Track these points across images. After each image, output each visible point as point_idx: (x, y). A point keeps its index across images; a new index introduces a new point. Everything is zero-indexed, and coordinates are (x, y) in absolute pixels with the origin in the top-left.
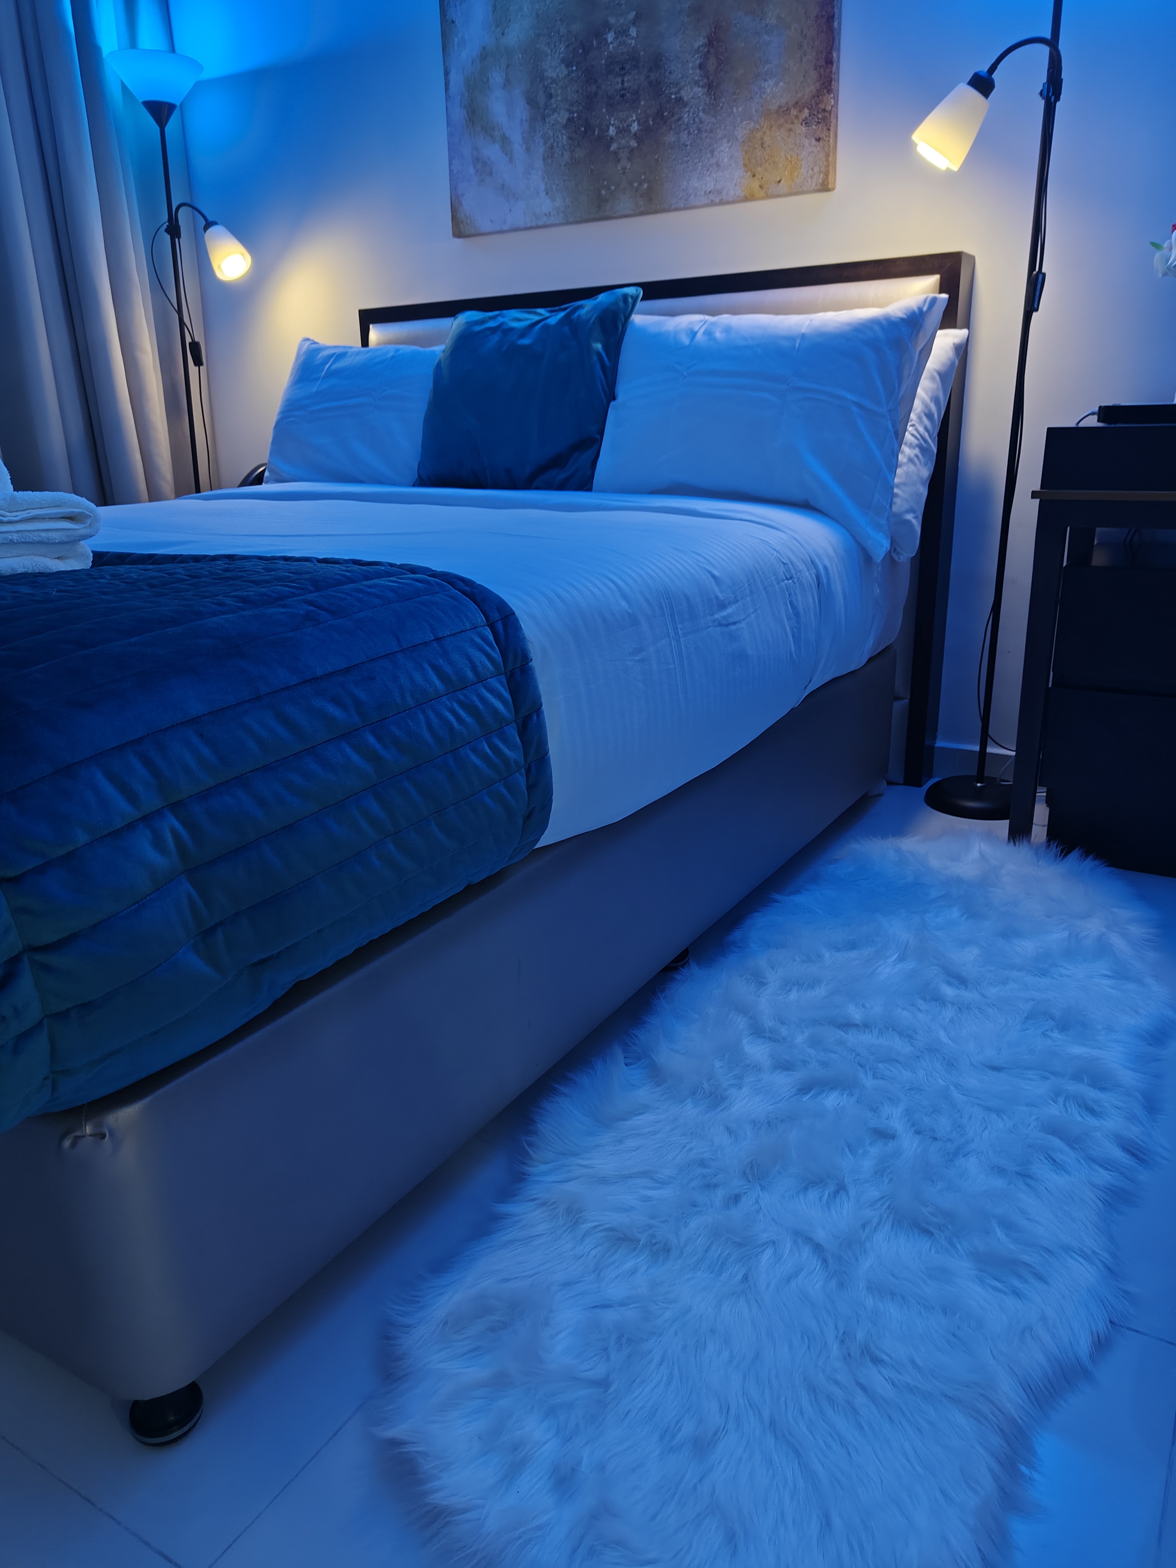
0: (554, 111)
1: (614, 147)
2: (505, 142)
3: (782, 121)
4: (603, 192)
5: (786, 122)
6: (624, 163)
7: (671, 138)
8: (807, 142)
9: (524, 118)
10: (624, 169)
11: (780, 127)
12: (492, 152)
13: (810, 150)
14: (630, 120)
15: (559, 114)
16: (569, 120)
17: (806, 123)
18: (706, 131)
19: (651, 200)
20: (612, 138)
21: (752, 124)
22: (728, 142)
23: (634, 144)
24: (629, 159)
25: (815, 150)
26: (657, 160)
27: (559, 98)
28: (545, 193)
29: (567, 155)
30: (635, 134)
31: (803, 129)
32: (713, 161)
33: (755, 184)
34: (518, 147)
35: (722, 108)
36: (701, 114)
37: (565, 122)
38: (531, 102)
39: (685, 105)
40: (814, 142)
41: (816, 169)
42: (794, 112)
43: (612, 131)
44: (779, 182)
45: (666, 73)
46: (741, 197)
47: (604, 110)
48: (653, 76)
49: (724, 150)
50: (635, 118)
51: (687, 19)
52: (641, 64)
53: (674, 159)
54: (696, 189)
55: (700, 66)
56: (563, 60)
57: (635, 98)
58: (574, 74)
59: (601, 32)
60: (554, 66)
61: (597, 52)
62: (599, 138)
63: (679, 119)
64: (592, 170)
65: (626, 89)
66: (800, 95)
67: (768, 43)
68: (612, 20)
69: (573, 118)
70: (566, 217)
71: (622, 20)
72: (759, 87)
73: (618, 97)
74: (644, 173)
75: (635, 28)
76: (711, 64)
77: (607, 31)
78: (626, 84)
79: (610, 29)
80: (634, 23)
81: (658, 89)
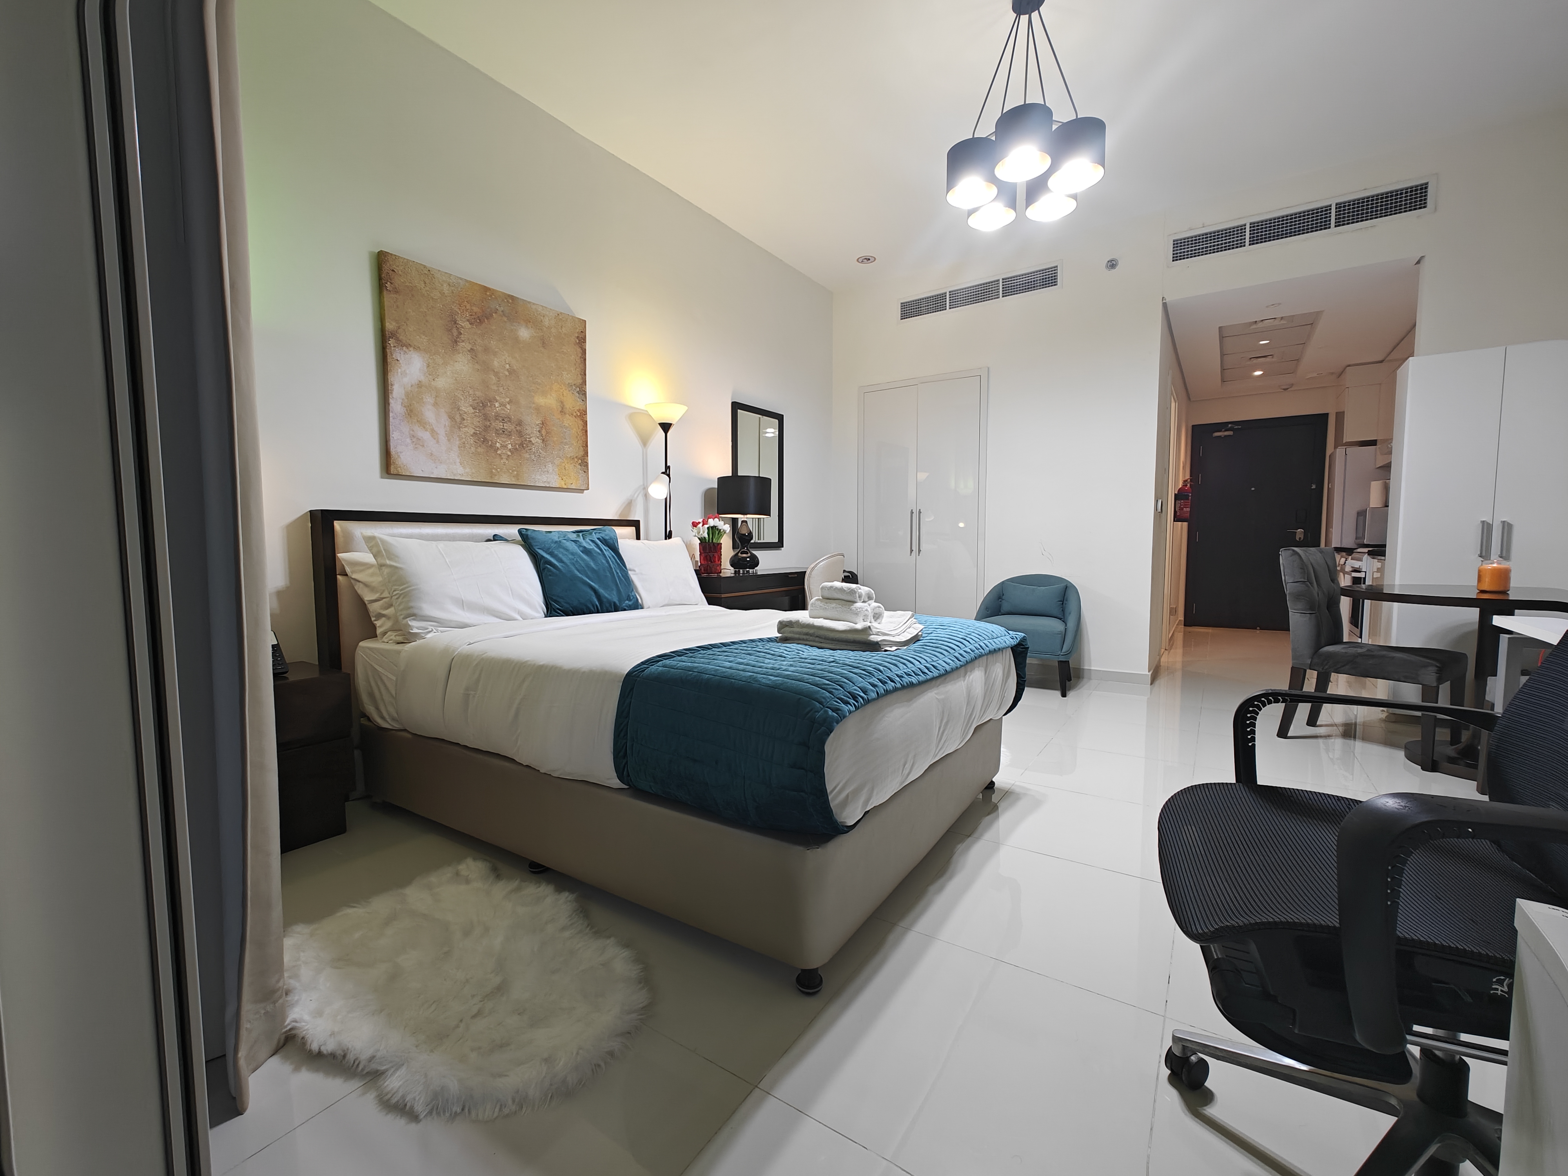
0: (466, 427)
1: (499, 452)
2: (433, 433)
3: (571, 462)
4: (494, 471)
5: (573, 463)
6: (505, 460)
7: (527, 456)
8: (581, 472)
9: (447, 425)
10: (505, 463)
11: (571, 464)
12: (425, 435)
13: (582, 475)
14: (507, 443)
15: (469, 429)
16: (474, 433)
17: (580, 464)
18: (542, 457)
19: (518, 479)
20: (498, 448)
21: (561, 460)
22: (552, 464)
23: (509, 453)
24: (507, 459)
25: (584, 475)
26: (521, 463)
27: (469, 421)
28: (459, 464)
29: (473, 449)
30: (510, 449)
31: (579, 467)
32: (545, 470)
33: (563, 483)
34: (442, 437)
35: (549, 450)
36: (540, 450)
37: (472, 433)
38: (452, 418)
39: (533, 444)
40: (584, 473)
41: (585, 482)
42: (576, 460)
43: (498, 445)
44: (572, 484)
45: (525, 429)
46: (558, 487)
47: (494, 435)
48: (518, 428)
49: (550, 467)
50: (509, 443)
51: (533, 411)
52: (512, 421)
53: (529, 465)
54: (539, 479)
55: (539, 431)
56: (471, 406)
57: (509, 435)
58: (477, 414)
59: (492, 400)
60: (466, 407)
61: (490, 409)
62: (491, 445)
63: (531, 449)
64: (487, 459)
65: (505, 429)
66: (577, 454)
67: (565, 432)
68: (498, 398)
69: (477, 433)
70: (473, 478)
71: (503, 400)
72: (563, 447)
73: (501, 431)
74: (515, 467)
75: (509, 406)
76: (544, 432)
77: (495, 401)
78: (505, 427)
79: (497, 401)
80: (509, 404)
81: (520, 434)
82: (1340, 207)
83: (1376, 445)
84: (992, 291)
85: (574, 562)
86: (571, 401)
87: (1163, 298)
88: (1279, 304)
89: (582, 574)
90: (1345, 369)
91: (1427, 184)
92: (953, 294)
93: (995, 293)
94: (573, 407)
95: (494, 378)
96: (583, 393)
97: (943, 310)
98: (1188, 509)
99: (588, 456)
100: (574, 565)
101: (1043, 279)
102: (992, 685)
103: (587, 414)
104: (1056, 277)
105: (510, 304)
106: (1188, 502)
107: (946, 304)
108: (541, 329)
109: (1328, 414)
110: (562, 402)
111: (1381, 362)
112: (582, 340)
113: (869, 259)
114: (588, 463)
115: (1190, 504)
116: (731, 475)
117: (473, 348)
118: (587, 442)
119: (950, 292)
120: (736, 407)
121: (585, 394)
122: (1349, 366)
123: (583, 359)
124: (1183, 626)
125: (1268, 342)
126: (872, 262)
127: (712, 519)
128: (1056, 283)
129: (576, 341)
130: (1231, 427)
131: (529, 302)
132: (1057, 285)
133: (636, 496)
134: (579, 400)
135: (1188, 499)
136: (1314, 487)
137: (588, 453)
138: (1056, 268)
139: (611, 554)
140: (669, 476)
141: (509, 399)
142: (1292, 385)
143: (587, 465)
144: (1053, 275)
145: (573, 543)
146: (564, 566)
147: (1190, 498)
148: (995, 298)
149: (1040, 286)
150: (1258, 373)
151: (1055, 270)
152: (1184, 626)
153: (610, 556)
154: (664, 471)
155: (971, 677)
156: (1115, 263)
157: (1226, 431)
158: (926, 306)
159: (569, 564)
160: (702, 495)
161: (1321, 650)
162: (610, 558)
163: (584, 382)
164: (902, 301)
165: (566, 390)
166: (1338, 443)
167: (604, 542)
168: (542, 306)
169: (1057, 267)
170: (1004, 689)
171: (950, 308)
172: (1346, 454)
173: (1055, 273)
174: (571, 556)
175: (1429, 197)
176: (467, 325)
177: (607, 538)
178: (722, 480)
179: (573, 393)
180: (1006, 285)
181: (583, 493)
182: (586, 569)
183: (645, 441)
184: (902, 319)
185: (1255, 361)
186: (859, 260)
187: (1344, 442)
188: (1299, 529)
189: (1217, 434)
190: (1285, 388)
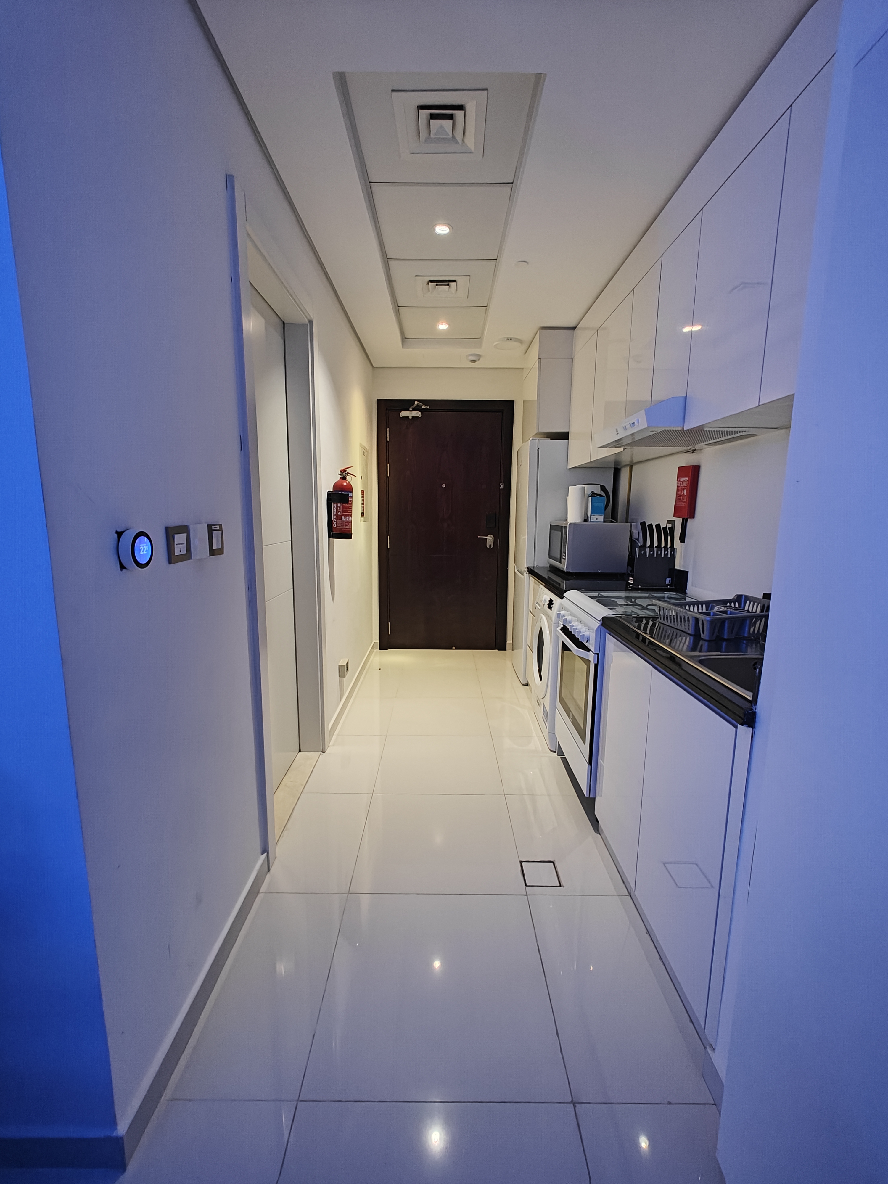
83: (567, 438)
109: (513, 401)
111: (575, 328)
122: (540, 329)
124: (378, 650)
130: (418, 405)
136: (502, 487)
142: (479, 355)
150: (442, 324)
152: (380, 649)
157: (414, 410)
166: (528, 432)
172: (539, 449)
187: (535, 431)
188: (489, 535)
189: (404, 414)
190: (473, 358)
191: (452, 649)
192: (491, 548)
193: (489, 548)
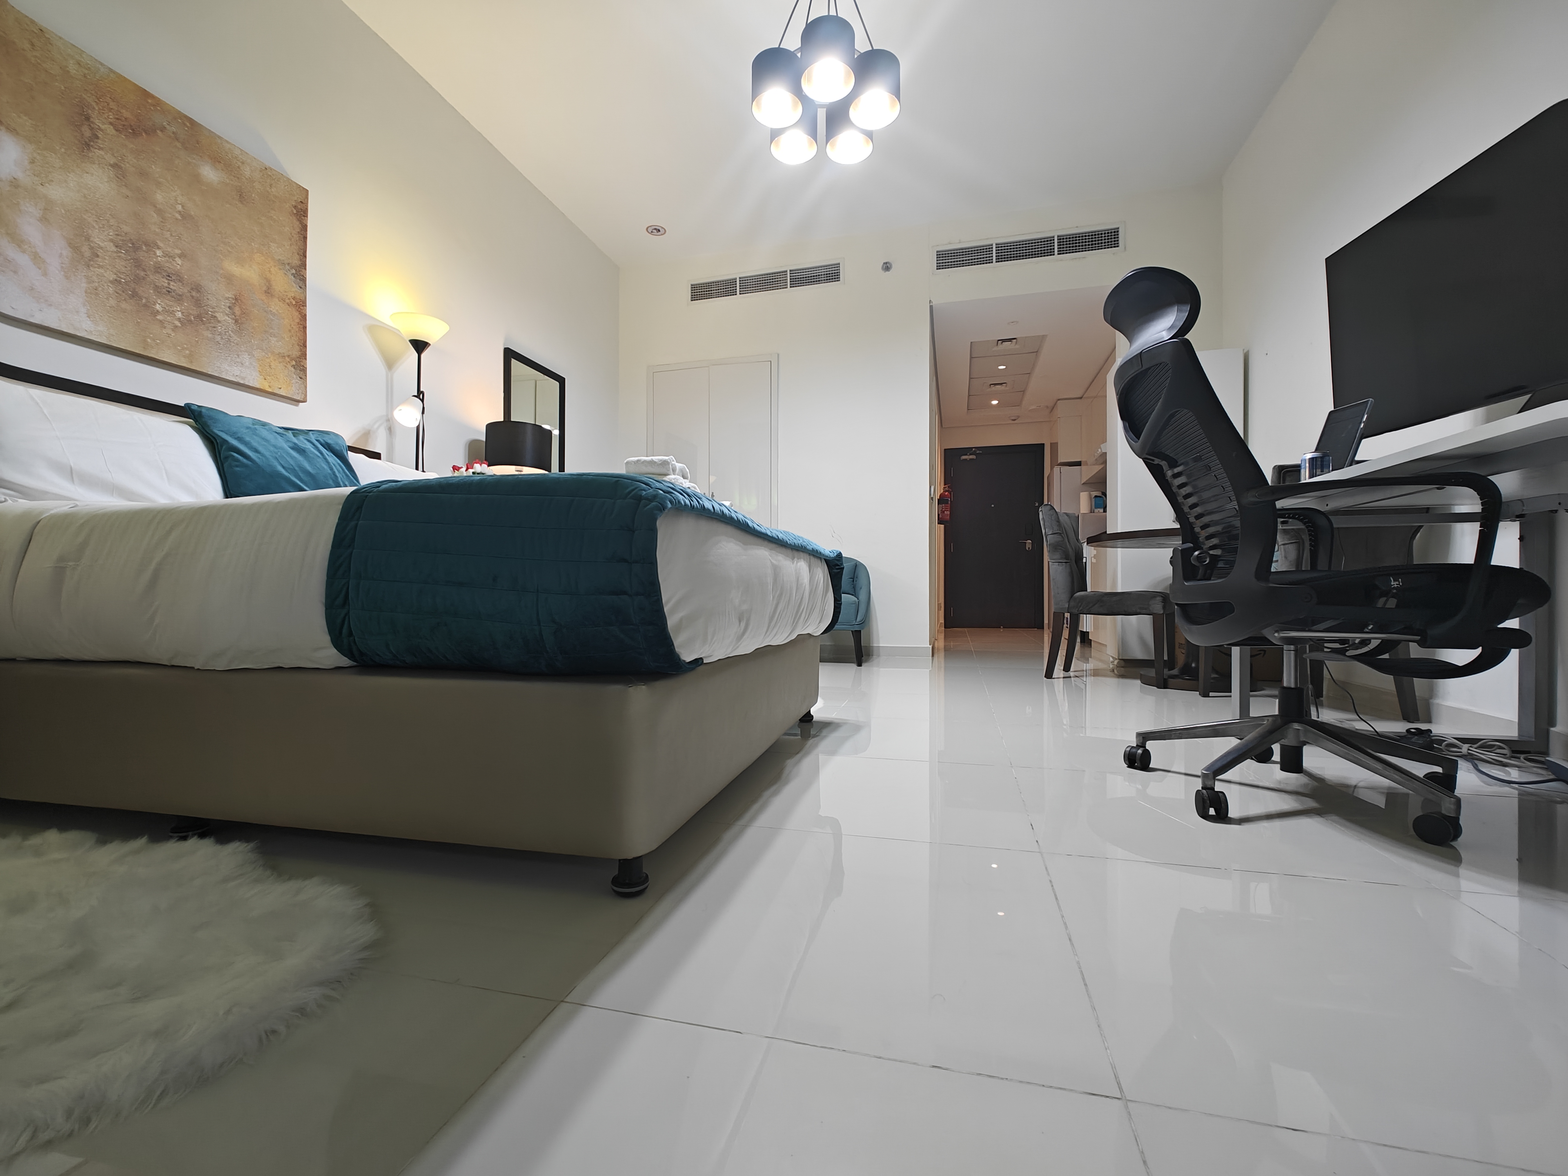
0: (100, 267)
1: (159, 317)
2: (37, 259)
3: (281, 360)
4: (149, 340)
5: (284, 362)
6: (170, 332)
7: (208, 334)
8: (295, 376)
9: (64, 254)
10: (169, 335)
11: (280, 363)
12: (19, 257)
13: (297, 381)
14: (175, 308)
15: (105, 271)
16: (116, 280)
17: (293, 366)
18: (233, 342)
19: (191, 362)
20: (158, 311)
21: (264, 354)
22: (249, 355)
23: (178, 324)
24: (173, 331)
25: (299, 382)
26: (197, 342)
27: (106, 261)
28: (85, 316)
29: (112, 302)
30: (179, 319)
31: (292, 369)
32: (238, 360)
33: (266, 384)
34: (55, 270)
35: (244, 336)
36: (230, 332)
37: (111, 279)
38: (74, 247)
39: (219, 322)
40: (299, 378)
41: (300, 391)
42: (287, 359)
43: (158, 307)
44: (280, 388)
45: (205, 298)
46: (258, 386)
47: (152, 292)
48: (194, 294)
49: (246, 358)
50: (179, 309)
51: (219, 278)
52: (185, 282)
53: (211, 347)
54: (227, 370)
55: (229, 307)
56: (111, 241)
57: (179, 299)
58: (123, 255)
59: (151, 245)
60: (102, 239)
61: (146, 255)
62: (145, 305)
63: (214, 327)
64: (138, 322)
65: (171, 289)
66: (290, 353)
67: (272, 320)
68: (161, 244)
69: (120, 281)
70: (110, 341)
71: (169, 250)
72: (268, 338)
73: (164, 290)
74: (186, 344)
75: (180, 261)
76: (237, 310)
77: (156, 247)
78: (172, 287)
79: (159, 248)
80: (180, 257)
81: (198, 303)
82: (1060, 239)
83: (1081, 465)
84: (780, 281)
85: (277, 456)
86: (282, 282)
87: (930, 301)
88: (1017, 322)
89: (289, 473)
90: (1057, 402)
91: (1118, 228)
92: (743, 281)
93: (783, 283)
94: (286, 292)
95: (155, 216)
96: (302, 279)
97: (733, 295)
98: (948, 513)
99: (306, 359)
100: (276, 458)
101: (827, 274)
102: (816, 588)
103: (306, 306)
104: (838, 274)
105: (187, 127)
106: (948, 506)
107: (736, 289)
108: (238, 178)
109: (1044, 444)
110: (268, 281)
111: (1081, 398)
112: (301, 213)
113: (659, 231)
114: (306, 368)
115: (949, 507)
116: (502, 420)
117: (117, 162)
118: (305, 342)
119: (740, 278)
120: (510, 355)
121: (304, 280)
122: (1059, 400)
123: (302, 236)
124: (943, 628)
125: (1004, 367)
126: (662, 235)
127: (478, 465)
128: (838, 279)
129: (292, 211)
130: (974, 451)
131: (219, 137)
132: (840, 280)
133: (376, 426)
134: (294, 285)
135: (948, 504)
137: (306, 354)
138: (838, 266)
139: (335, 460)
140: (422, 401)
141: (180, 252)
142: (1018, 417)
143: (304, 370)
144: (836, 271)
145: (278, 436)
146: (261, 457)
147: (949, 502)
148: (783, 288)
149: (824, 280)
150: (995, 402)
151: (837, 267)
152: (945, 628)
153: (334, 462)
154: (416, 394)
155: (799, 564)
156: (889, 266)
157: (970, 454)
158: (716, 290)
159: (268, 456)
160: (466, 445)
161: (1075, 595)
162: (334, 465)
163: (304, 265)
164: (693, 283)
165: (275, 266)
166: (1054, 463)
167: (328, 449)
168: (241, 150)
169: (839, 264)
170: (824, 602)
171: (740, 294)
172: (1061, 473)
173: (837, 273)
174: (272, 449)
175: (1120, 239)
176: (111, 130)
177: (330, 441)
178: (492, 428)
179: (285, 274)
180: (793, 276)
181: (297, 405)
182: (297, 468)
183: (390, 363)
184: (692, 300)
185: (994, 388)
186: (649, 230)
187: (1059, 462)
188: (1028, 541)
189: (964, 457)
190: (1013, 418)
191: (1000, 628)
192: (1030, 549)
193: (1027, 549)
